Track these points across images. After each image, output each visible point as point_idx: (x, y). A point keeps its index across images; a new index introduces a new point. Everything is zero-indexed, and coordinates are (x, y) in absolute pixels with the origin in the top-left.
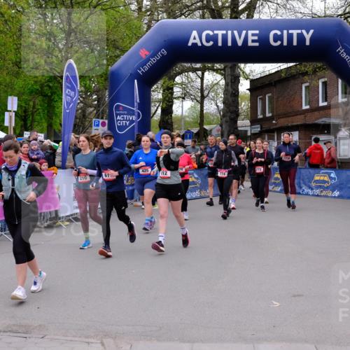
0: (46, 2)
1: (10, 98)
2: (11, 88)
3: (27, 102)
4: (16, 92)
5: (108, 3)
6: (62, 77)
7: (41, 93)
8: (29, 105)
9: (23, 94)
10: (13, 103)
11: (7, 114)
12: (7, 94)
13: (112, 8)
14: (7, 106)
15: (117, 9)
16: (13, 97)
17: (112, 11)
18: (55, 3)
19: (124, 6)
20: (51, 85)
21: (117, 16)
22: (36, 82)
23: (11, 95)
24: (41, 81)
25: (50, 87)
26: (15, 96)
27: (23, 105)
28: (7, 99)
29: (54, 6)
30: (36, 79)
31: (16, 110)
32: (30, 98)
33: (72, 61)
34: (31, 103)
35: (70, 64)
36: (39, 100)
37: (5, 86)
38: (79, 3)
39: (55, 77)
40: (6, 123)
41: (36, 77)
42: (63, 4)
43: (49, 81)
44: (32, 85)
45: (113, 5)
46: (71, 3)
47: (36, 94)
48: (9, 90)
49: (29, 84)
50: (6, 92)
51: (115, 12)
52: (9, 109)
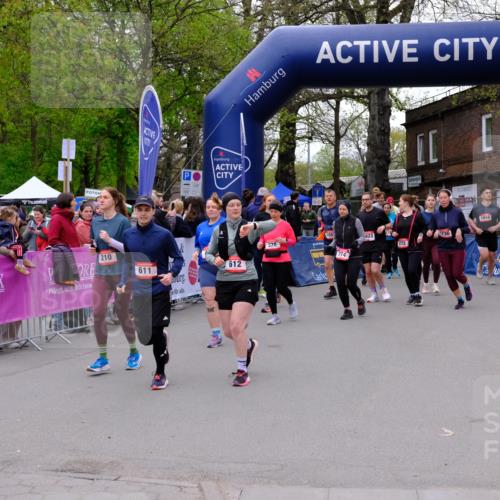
0: (114, 5)
1: (64, 141)
2: (66, 127)
3: (88, 147)
4: (73, 132)
5: (201, 5)
6: (137, 111)
7: (107, 133)
8: (91, 150)
9: (83, 135)
10: (69, 149)
11: (61, 164)
12: (62, 136)
13: (208, 11)
14: (60, 153)
15: (214, 13)
16: (69, 140)
17: (208, 15)
18: (127, 5)
19: (225, 8)
20: (122, 122)
21: (214, 22)
22: (101, 118)
23: (66, 137)
24: (107, 116)
25: (121, 125)
26: (72, 138)
27: (84, 150)
28: (61, 143)
29: (125, 9)
30: (101, 114)
31: (73, 157)
32: (93, 140)
33: (151, 88)
34: (95, 148)
35: (150, 92)
36: (105, 143)
37: (58, 125)
38: (160, 5)
39: (128, 111)
40: (61, 177)
41: (101, 111)
42: (138, 6)
43: (119, 116)
44: (96, 123)
45: (209, 7)
46: (150, 5)
47: (102, 134)
48: (64, 130)
49: (91, 121)
50: (58, 132)
51: (211, 17)
52: (64, 156)
